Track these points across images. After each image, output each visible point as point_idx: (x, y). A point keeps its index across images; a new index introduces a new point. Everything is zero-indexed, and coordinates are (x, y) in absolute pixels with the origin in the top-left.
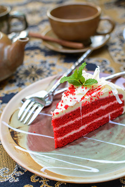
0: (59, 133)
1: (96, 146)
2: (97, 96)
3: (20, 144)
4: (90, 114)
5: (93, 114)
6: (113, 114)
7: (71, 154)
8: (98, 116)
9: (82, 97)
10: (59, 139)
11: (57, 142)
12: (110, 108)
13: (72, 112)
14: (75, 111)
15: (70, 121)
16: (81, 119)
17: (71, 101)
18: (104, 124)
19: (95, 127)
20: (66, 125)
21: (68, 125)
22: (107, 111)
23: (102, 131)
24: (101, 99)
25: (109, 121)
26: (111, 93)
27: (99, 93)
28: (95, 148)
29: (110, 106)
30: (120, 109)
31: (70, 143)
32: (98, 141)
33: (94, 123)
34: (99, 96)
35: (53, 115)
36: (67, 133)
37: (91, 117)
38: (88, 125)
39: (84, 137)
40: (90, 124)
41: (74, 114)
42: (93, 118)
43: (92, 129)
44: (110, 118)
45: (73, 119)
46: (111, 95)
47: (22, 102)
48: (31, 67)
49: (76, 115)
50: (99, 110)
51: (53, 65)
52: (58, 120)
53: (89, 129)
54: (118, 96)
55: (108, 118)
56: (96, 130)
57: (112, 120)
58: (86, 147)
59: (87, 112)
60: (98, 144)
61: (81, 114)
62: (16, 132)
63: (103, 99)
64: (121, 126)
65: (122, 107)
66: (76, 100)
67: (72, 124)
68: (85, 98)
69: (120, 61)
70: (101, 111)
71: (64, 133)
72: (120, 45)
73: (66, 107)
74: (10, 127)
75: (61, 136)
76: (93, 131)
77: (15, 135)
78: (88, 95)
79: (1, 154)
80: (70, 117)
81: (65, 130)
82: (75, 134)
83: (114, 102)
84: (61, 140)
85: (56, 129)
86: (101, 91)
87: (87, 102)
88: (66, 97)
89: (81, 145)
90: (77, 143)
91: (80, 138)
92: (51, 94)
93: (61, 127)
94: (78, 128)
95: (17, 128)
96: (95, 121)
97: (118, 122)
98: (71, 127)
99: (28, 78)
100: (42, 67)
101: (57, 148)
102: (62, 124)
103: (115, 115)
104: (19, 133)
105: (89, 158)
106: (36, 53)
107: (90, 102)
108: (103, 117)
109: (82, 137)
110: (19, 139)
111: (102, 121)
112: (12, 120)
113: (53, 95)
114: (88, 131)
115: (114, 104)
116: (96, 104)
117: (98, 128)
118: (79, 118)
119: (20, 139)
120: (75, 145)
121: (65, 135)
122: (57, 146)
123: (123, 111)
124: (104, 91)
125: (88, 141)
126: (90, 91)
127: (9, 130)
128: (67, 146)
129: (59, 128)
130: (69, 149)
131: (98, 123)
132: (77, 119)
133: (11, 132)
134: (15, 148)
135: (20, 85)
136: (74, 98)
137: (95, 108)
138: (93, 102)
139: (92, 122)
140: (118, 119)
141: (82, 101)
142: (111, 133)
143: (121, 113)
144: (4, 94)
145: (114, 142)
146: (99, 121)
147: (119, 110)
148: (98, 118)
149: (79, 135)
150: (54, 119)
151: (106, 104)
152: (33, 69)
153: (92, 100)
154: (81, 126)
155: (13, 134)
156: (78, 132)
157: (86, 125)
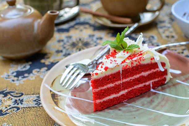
0: (97, 95)
1: (135, 111)
2: (138, 61)
3: (59, 105)
4: (131, 79)
5: (133, 79)
6: (155, 82)
7: (109, 118)
8: (139, 82)
9: (122, 60)
10: (98, 101)
11: (96, 105)
12: (151, 75)
13: (111, 74)
14: (115, 74)
15: (109, 83)
16: (120, 83)
17: (111, 63)
18: (146, 92)
19: (135, 94)
20: (105, 87)
21: (108, 88)
22: (149, 78)
23: (143, 98)
24: (142, 65)
25: (150, 89)
26: (153, 59)
27: (140, 58)
28: (134, 113)
29: (151, 73)
30: (163, 78)
31: (109, 107)
32: (138, 107)
33: (135, 89)
34: (140, 61)
35: (92, 75)
36: (106, 96)
37: (132, 83)
38: (128, 91)
39: (124, 103)
40: (131, 90)
41: (114, 77)
42: (134, 84)
43: (132, 95)
44: (151, 86)
45: (112, 82)
46: (153, 61)
47: (66, 68)
48: (78, 40)
49: (116, 79)
50: (140, 76)
51: (101, 39)
52: (98, 81)
53: (129, 95)
54: (160, 63)
55: (149, 85)
56: (137, 97)
57: (154, 88)
58: (124, 112)
59: (128, 77)
60: (138, 110)
61: (121, 78)
62: (57, 94)
63: (144, 64)
64: (163, 94)
65: (165, 76)
66: (117, 62)
67: (111, 88)
68: (126, 62)
69: (168, 37)
70: (142, 77)
71: (103, 96)
72: (170, 23)
73: (106, 69)
74: (52, 90)
75: (100, 98)
76: (133, 98)
77: (56, 98)
78: (129, 59)
79: (41, 115)
80: (110, 80)
81: (104, 93)
82: (114, 98)
83: (156, 70)
84: (100, 102)
85: (95, 90)
86: (142, 56)
87: (127, 65)
88: (107, 59)
89: (120, 110)
90: (116, 108)
91: (119, 103)
92: (95, 62)
93: (100, 89)
94: (118, 92)
95: (58, 92)
96: (135, 87)
97: (159, 91)
98: (111, 90)
99: (74, 49)
100: (89, 40)
101: (95, 111)
102: (101, 86)
103: (157, 84)
104: (60, 96)
105: (127, 122)
106: (85, 28)
107: (130, 66)
108: (144, 84)
109: (122, 102)
110: (59, 101)
111: (143, 89)
112: (54, 83)
113: (96, 63)
114: (129, 97)
115: (156, 71)
116: (137, 70)
117: (139, 95)
118: (119, 82)
119: (61, 101)
120: (114, 109)
121: (104, 98)
122: (96, 109)
123: (165, 81)
124: (146, 57)
125: (127, 106)
126: (132, 55)
127: (50, 92)
128: (106, 110)
129: (98, 90)
130: (107, 112)
131: (139, 90)
132: (118, 83)
133: (52, 94)
134: (54, 108)
135: (66, 55)
136: (115, 61)
137: (136, 74)
138: (133, 67)
139: (133, 88)
140: (160, 88)
141: (123, 64)
142: (151, 100)
143: (163, 82)
144: (50, 62)
145: (154, 108)
146: (140, 88)
147: (161, 79)
148: (139, 84)
149: (118, 100)
150: (93, 79)
151: (148, 71)
152: (80, 42)
153: (133, 65)
154: (121, 91)
155: (54, 96)
156: (117, 97)
157: (126, 91)
